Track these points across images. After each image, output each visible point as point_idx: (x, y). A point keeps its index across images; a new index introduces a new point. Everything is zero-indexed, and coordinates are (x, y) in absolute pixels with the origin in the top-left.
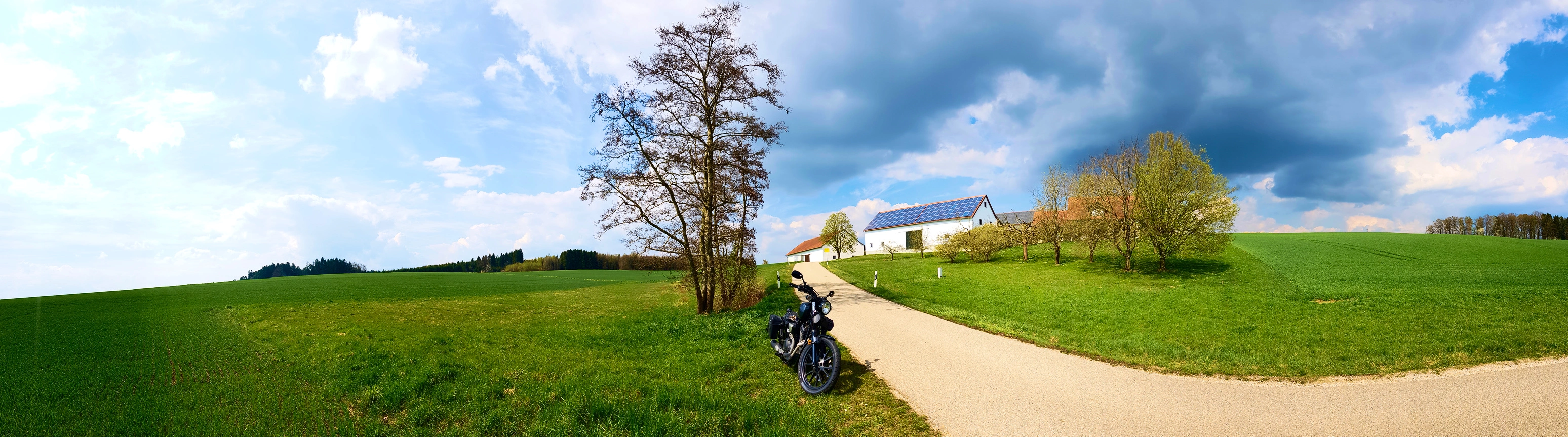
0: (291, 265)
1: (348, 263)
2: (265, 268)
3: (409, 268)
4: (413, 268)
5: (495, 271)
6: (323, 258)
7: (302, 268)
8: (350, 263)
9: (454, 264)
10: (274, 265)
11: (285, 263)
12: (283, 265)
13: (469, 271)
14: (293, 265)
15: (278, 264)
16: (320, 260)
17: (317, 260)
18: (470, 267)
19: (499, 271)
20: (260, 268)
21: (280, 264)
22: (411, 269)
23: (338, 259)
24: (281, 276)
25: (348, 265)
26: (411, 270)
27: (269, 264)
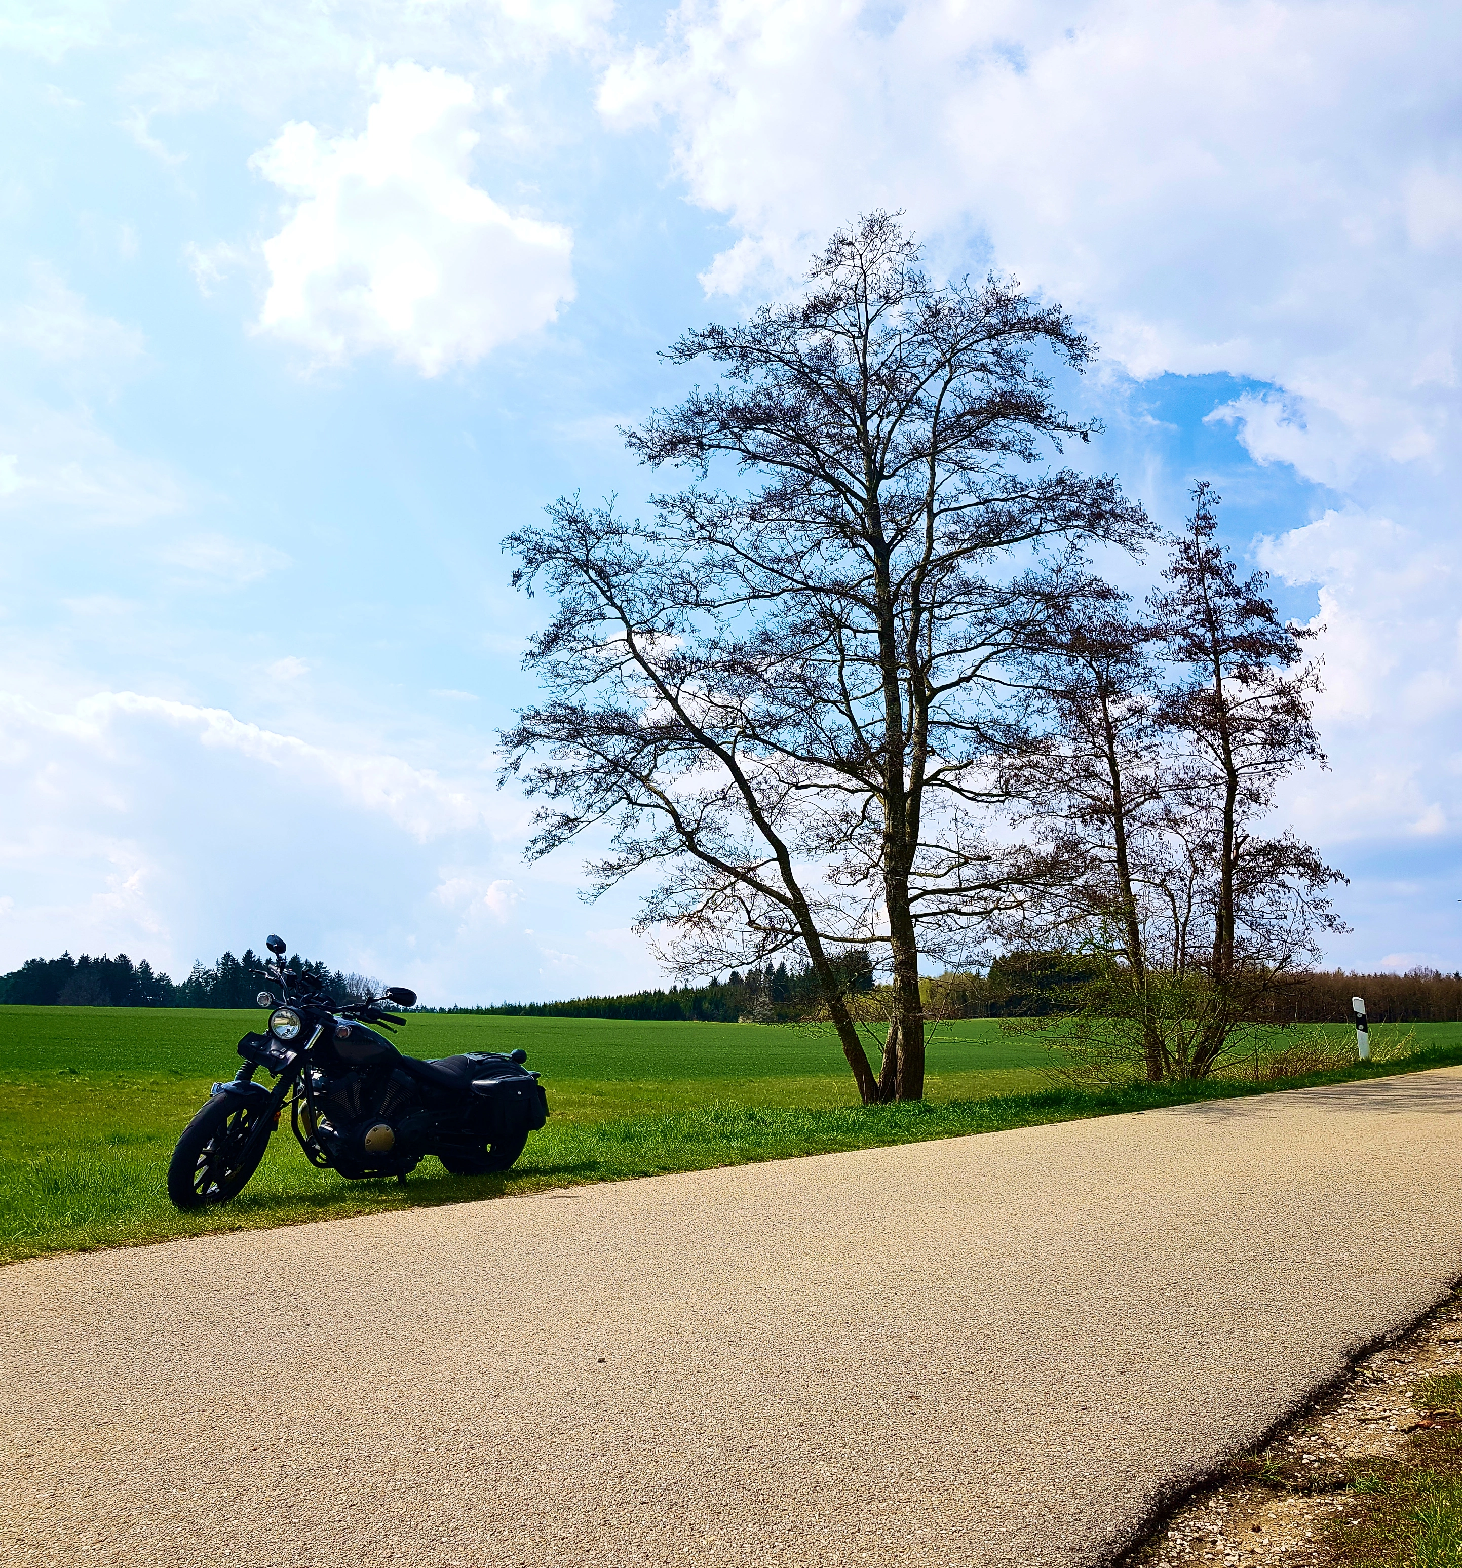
0: (136, 964)
1: (333, 974)
2: (35, 968)
3: (525, 1002)
4: (540, 1002)
5: (782, 1018)
6: (249, 953)
7: (178, 980)
8: (339, 975)
9: (659, 994)
10: (70, 961)
11: (112, 957)
12: (104, 965)
13: (703, 1017)
14: (146, 967)
15: (84, 959)
16: (239, 957)
17: (228, 956)
18: (706, 1005)
19: (796, 1018)
20: (17, 966)
21: (93, 957)
22: (532, 1006)
23: (303, 961)
24: (91, 1001)
25: (332, 981)
26: (534, 1010)
27: (51, 954)
